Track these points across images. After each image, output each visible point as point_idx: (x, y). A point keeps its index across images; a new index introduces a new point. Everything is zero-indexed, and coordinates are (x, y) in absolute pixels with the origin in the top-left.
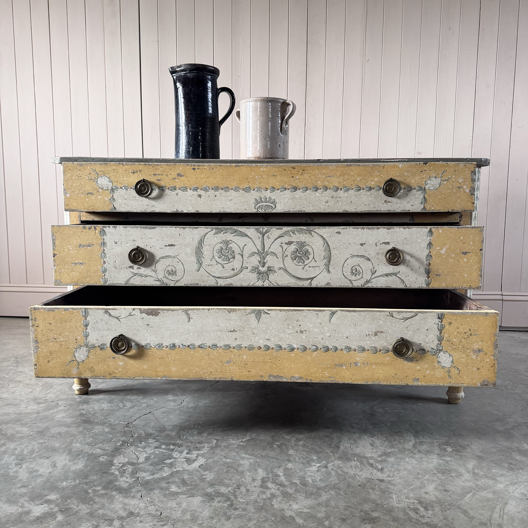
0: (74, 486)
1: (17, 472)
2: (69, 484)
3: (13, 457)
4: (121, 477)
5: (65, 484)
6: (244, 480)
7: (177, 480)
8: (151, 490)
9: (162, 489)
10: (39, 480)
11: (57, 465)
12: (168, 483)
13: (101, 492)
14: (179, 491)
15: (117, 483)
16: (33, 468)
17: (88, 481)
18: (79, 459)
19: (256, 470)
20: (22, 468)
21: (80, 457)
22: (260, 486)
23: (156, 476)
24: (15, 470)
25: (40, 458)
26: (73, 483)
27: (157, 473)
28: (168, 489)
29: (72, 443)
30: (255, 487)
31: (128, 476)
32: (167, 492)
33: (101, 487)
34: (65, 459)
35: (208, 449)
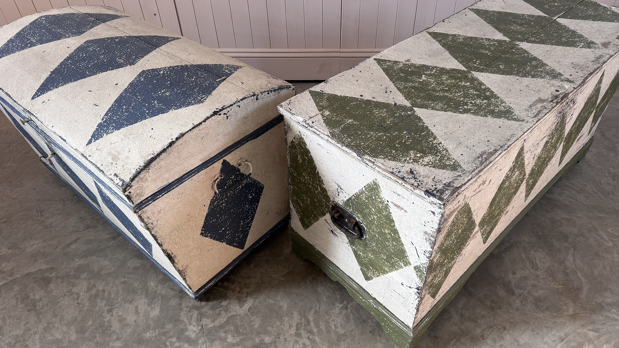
0: (155, 337)
1: (109, 321)
2: (151, 336)
3: (104, 302)
4: (190, 324)
5: (148, 335)
6: (282, 326)
7: (232, 328)
8: (213, 341)
9: (221, 339)
10: (129, 331)
11: (139, 311)
12: (225, 332)
13: (176, 345)
14: (234, 342)
15: (187, 333)
16: (121, 316)
17: (165, 330)
18: (155, 303)
19: (292, 314)
20: (113, 316)
21: (156, 300)
22: (294, 334)
23: (217, 323)
24: (108, 318)
25: (125, 302)
26: (154, 334)
27: (216, 319)
28: (225, 339)
29: (147, 282)
30: (291, 335)
31: (194, 323)
32: (225, 343)
33: (175, 338)
34: (145, 302)
35: (255, 286)
